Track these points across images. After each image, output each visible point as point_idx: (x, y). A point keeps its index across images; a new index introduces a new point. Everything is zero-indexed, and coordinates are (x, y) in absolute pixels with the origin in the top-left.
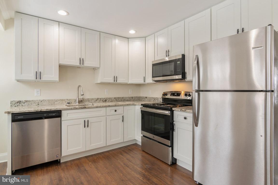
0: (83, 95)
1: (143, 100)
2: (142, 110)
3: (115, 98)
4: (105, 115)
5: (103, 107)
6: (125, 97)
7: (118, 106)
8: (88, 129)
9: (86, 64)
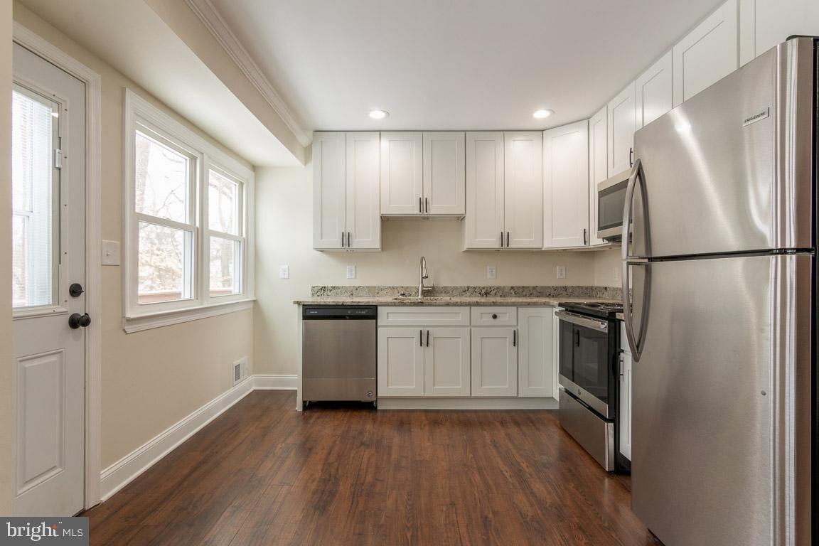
0: (427, 277)
1: (598, 296)
2: (562, 318)
3: (512, 288)
4: (468, 325)
5: (463, 306)
6: (542, 287)
7: (502, 305)
8: (429, 350)
9: (434, 209)
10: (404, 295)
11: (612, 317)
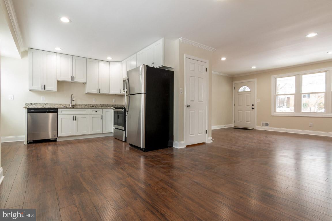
0: (74, 101)
2: (114, 110)
3: (101, 105)
4: (88, 114)
7: (98, 108)
8: (76, 122)
9: (76, 80)
10: (65, 106)
11: (124, 108)
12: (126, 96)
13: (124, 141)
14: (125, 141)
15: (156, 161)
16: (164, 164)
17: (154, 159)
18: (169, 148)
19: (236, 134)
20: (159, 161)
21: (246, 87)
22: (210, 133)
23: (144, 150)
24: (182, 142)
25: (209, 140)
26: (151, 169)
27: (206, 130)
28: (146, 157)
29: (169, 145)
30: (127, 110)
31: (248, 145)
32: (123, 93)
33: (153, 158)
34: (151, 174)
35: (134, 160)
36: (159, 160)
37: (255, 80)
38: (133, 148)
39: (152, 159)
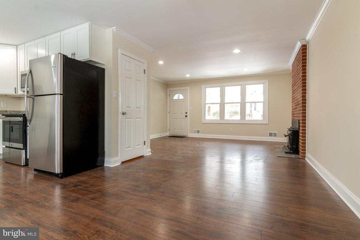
11: (24, 116)
12: (27, 97)
13: (24, 166)
14: (27, 165)
15: (82, 189)
16: (94, 193)
17: (78, 187)
18: (98, 168)
19: (174, 142)
20: (85, 189)
21: (180, 94)
22: (148, 144)
23: (60, 176)
24: (116, 159)
25: (147, 152)
26: (74, 204)
27: (145, 142)
28: (64, 187)
29: (98, 164)
30: (28, 117)
31: (186, 153)
32: (22, 93)
33: (76, 186)
34: (75, 213)
35: (44, 195)
36: (86, 187)
37: (188, 88)
38: (40, 174)
39: (75, 188)
